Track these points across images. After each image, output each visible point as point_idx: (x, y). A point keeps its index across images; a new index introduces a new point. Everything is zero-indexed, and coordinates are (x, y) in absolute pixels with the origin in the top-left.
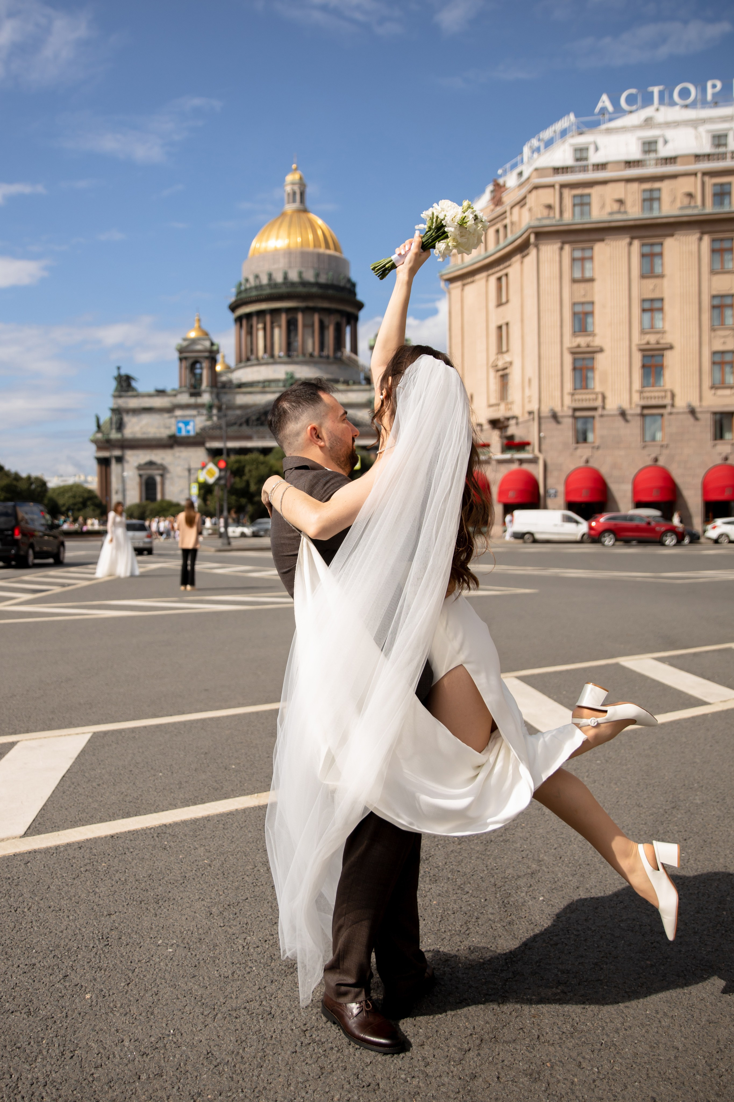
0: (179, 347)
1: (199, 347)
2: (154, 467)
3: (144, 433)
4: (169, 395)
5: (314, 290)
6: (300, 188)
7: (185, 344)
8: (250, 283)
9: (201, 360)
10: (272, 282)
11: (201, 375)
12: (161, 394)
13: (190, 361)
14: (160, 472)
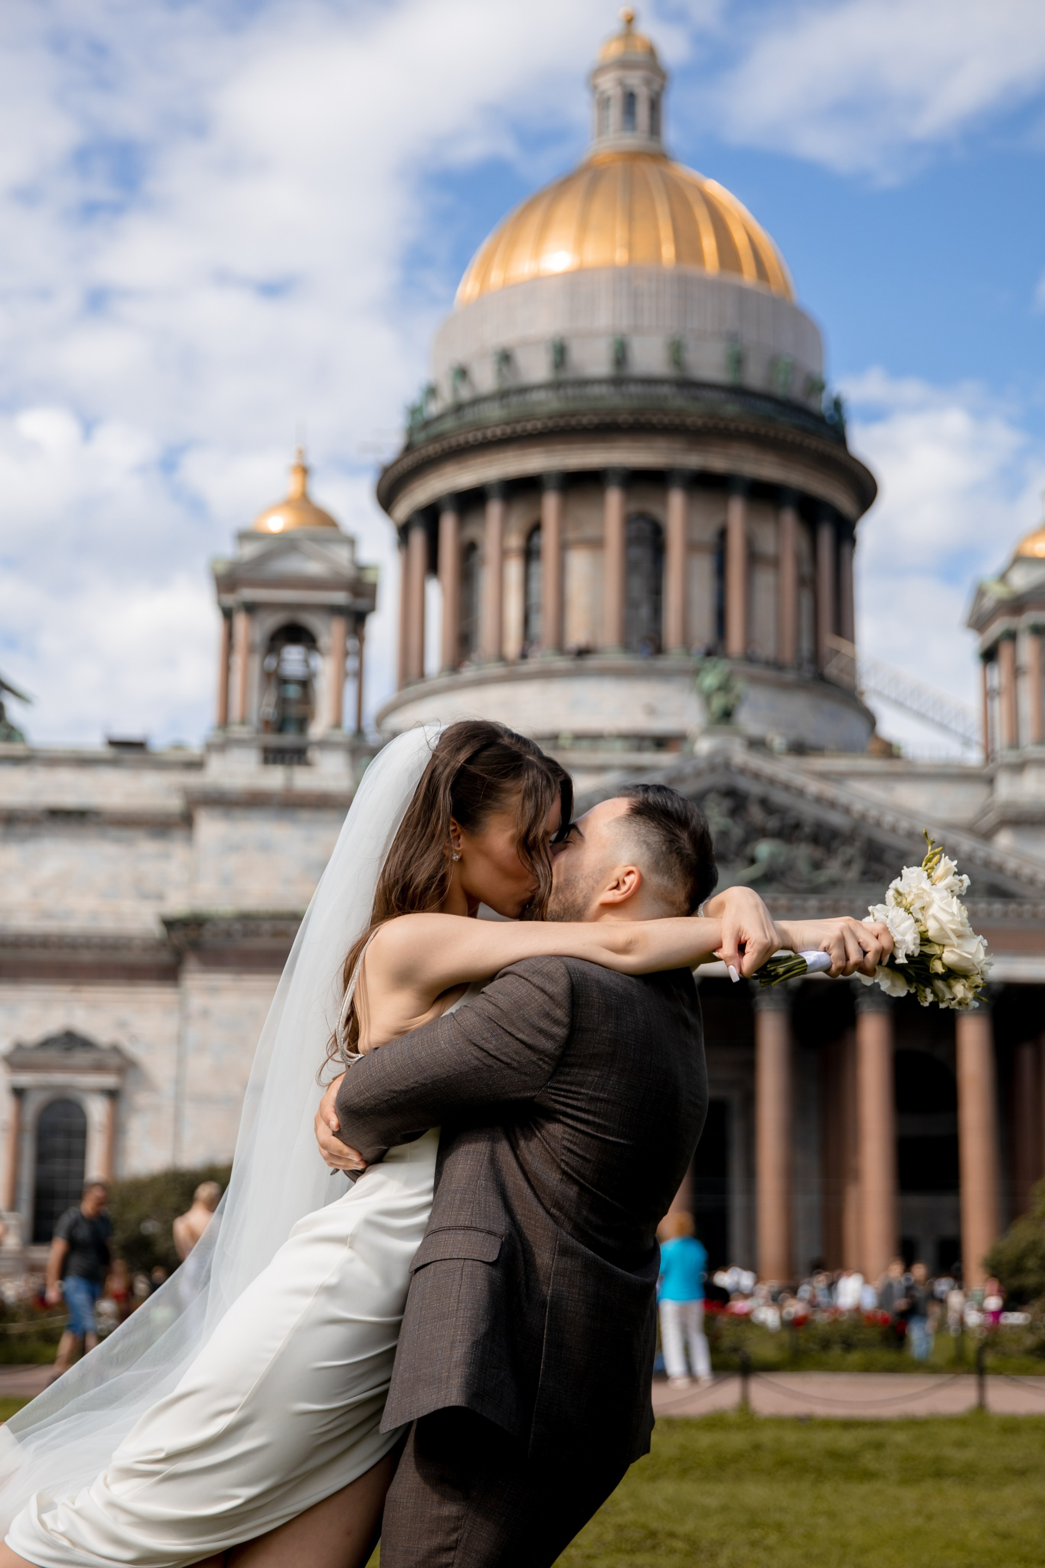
0: (221, 568)
1: (313, 568)
2: (81, 1057)
3: (48, 915)
4: (161, 764)
5: (731, 409)
6: (648, 82)
7: (250, 550)
8: (472, 385)
9: (315, 623)
10: (569, 374)
11: (306, 684)
12: (130, 756)
13: (272, 621)
14: (109, 1080)
